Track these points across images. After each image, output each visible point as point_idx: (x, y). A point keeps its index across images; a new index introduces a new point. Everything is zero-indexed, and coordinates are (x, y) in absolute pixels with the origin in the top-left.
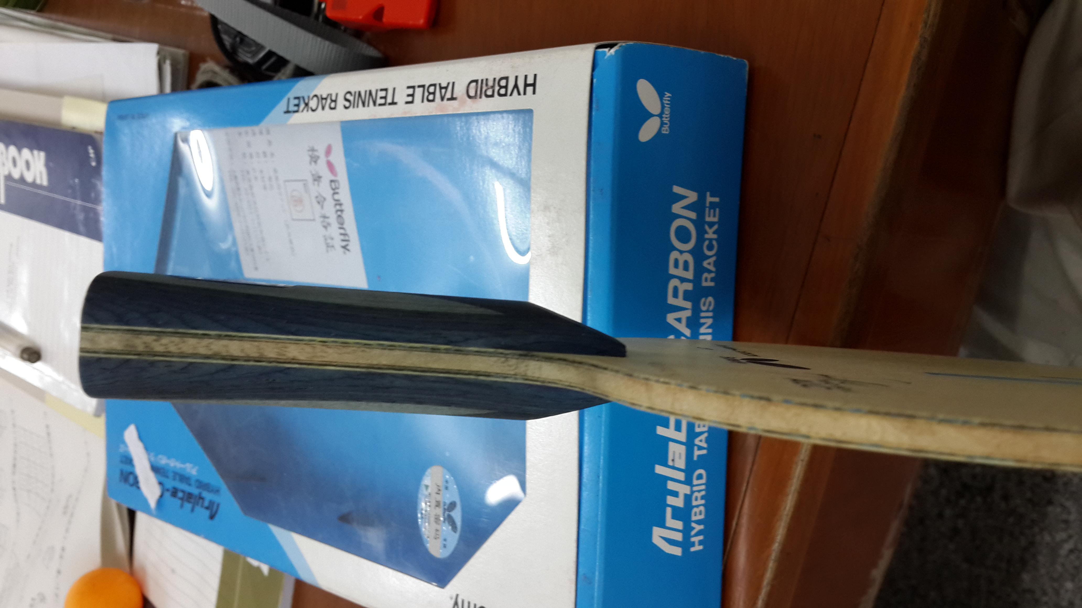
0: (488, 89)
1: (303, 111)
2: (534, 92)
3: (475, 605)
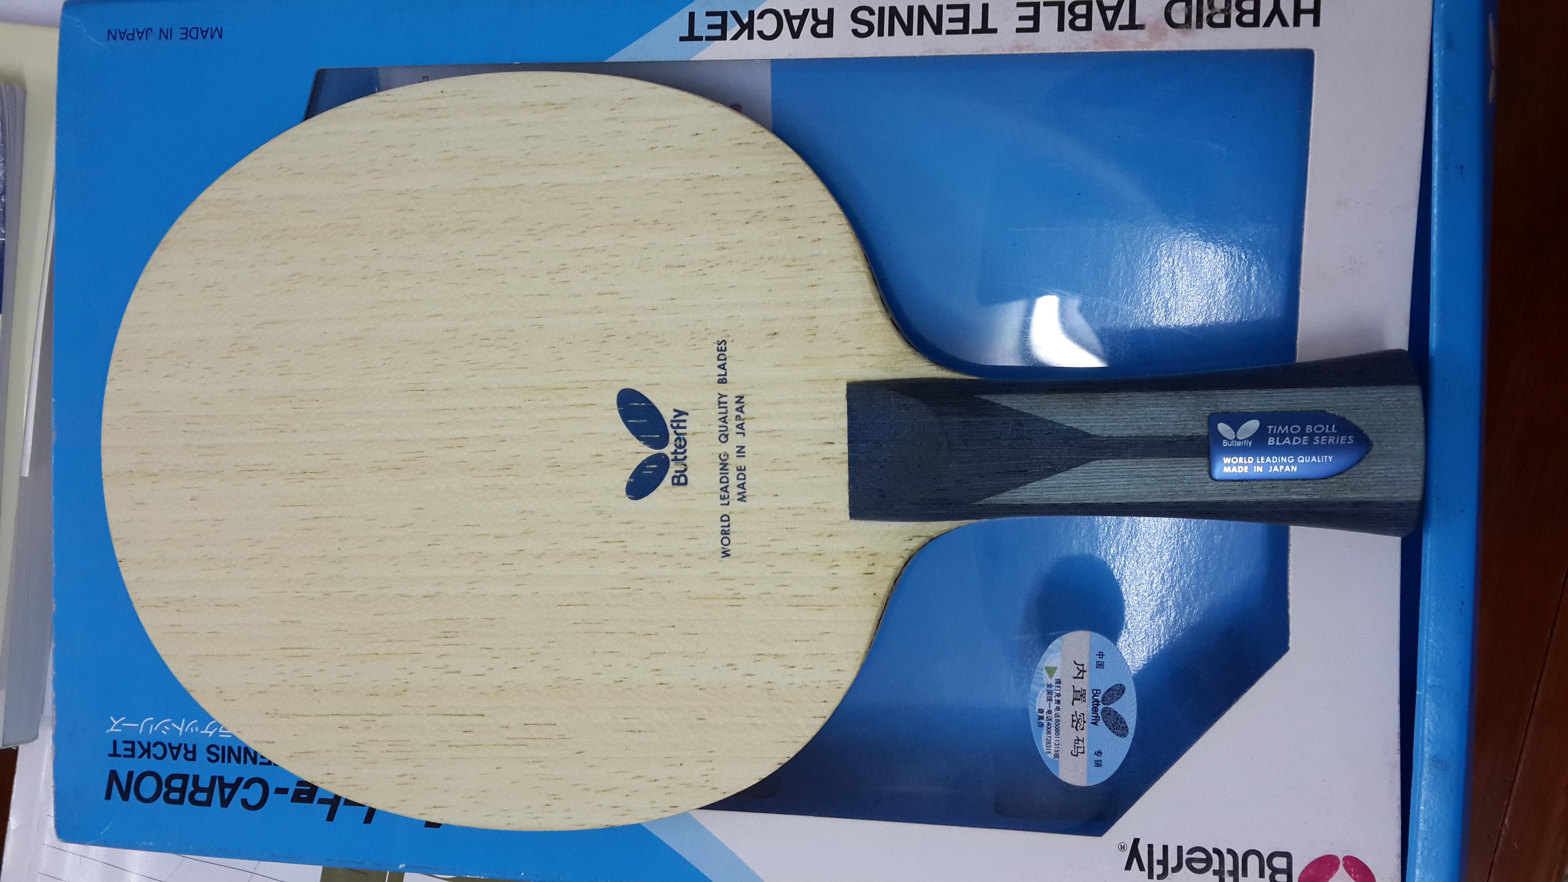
0: (1216, 13)
1: (735, 38)
2: (1316, 23)
3: (1180, 849)
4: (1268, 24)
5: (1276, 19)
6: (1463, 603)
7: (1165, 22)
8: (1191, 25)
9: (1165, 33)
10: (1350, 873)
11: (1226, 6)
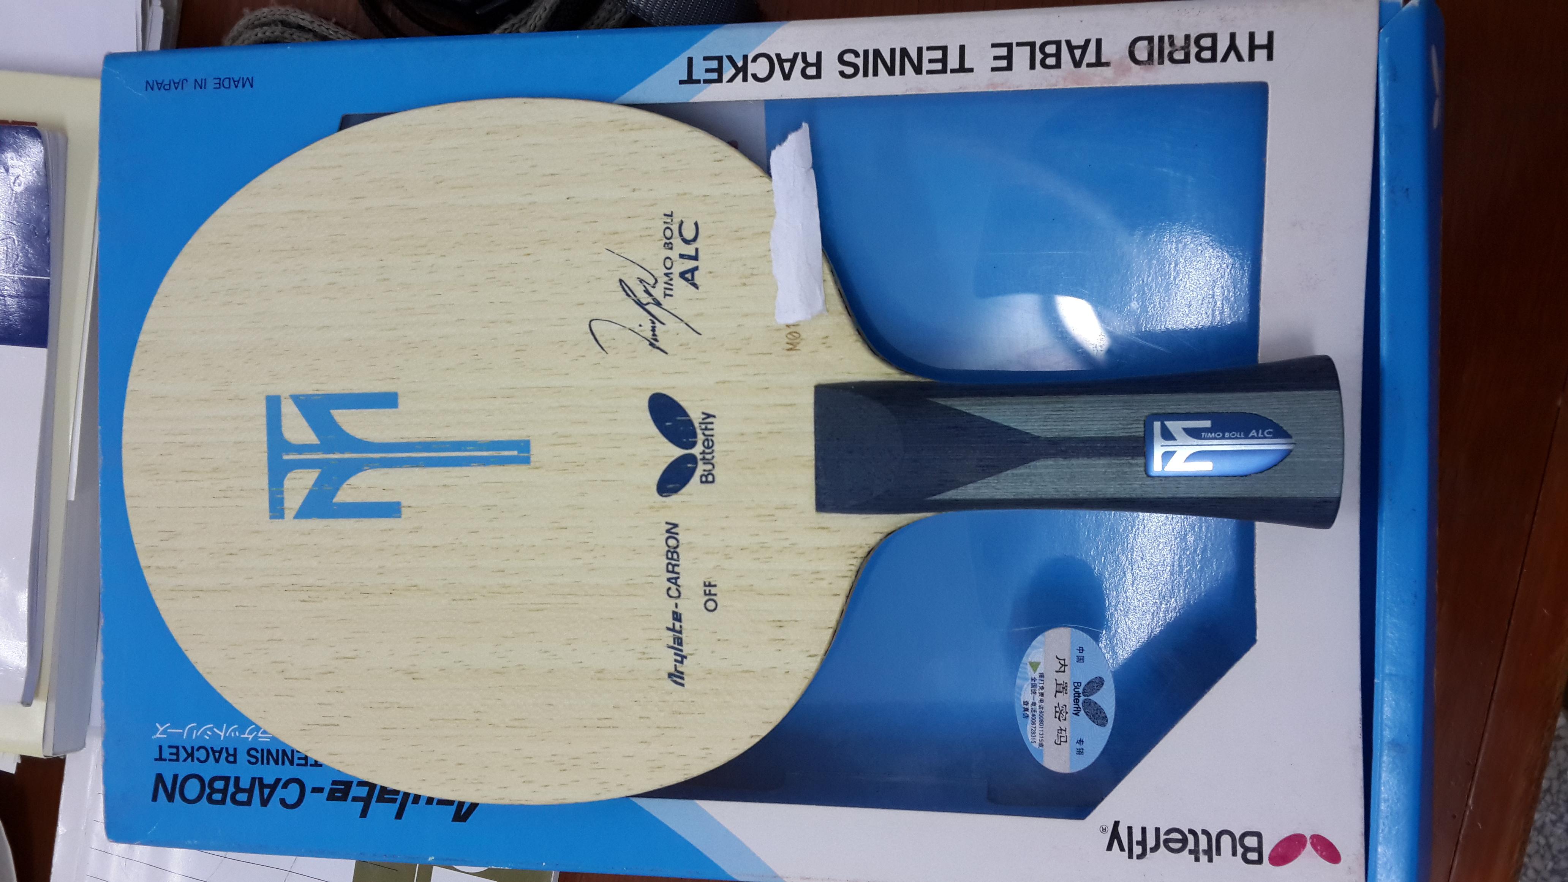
0: (1177, 50)
1: (731, 80)
2: (1270, 57)
3: (1157, 830)
4: (1224, 59)
5: (1232, 55)
6: (1416, 596)
7: (1129, 59)
8: (1153, 62)
9: (1129, 69)
10: (1316, 850)
11: (1185, 43)
